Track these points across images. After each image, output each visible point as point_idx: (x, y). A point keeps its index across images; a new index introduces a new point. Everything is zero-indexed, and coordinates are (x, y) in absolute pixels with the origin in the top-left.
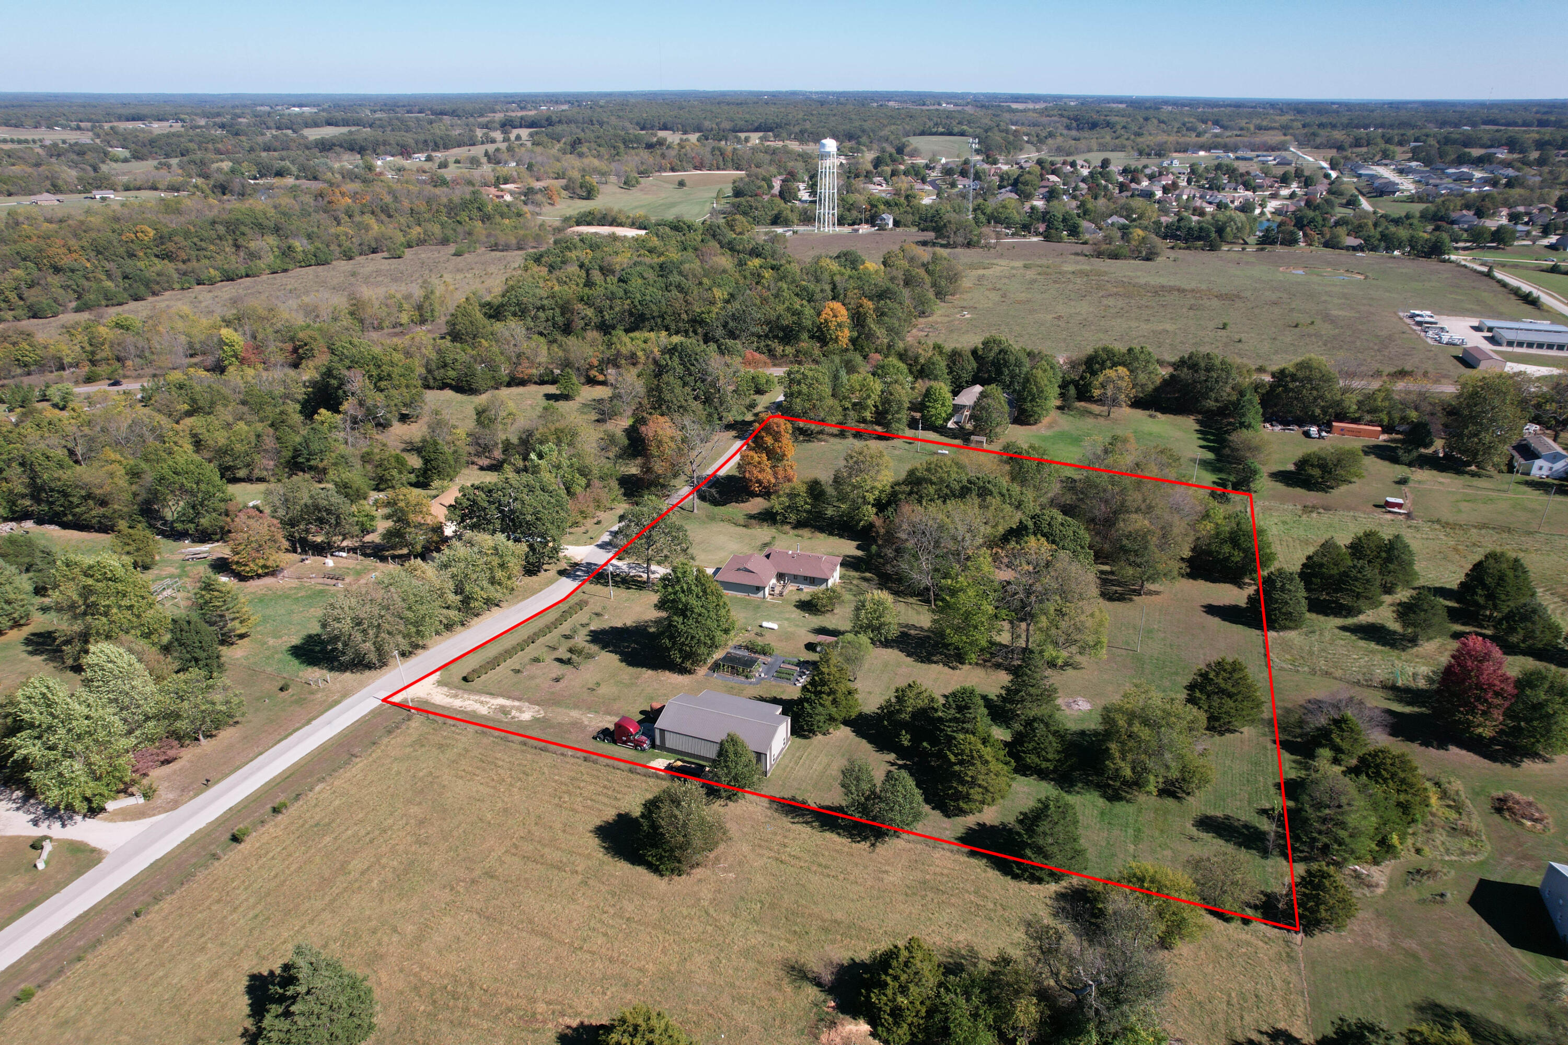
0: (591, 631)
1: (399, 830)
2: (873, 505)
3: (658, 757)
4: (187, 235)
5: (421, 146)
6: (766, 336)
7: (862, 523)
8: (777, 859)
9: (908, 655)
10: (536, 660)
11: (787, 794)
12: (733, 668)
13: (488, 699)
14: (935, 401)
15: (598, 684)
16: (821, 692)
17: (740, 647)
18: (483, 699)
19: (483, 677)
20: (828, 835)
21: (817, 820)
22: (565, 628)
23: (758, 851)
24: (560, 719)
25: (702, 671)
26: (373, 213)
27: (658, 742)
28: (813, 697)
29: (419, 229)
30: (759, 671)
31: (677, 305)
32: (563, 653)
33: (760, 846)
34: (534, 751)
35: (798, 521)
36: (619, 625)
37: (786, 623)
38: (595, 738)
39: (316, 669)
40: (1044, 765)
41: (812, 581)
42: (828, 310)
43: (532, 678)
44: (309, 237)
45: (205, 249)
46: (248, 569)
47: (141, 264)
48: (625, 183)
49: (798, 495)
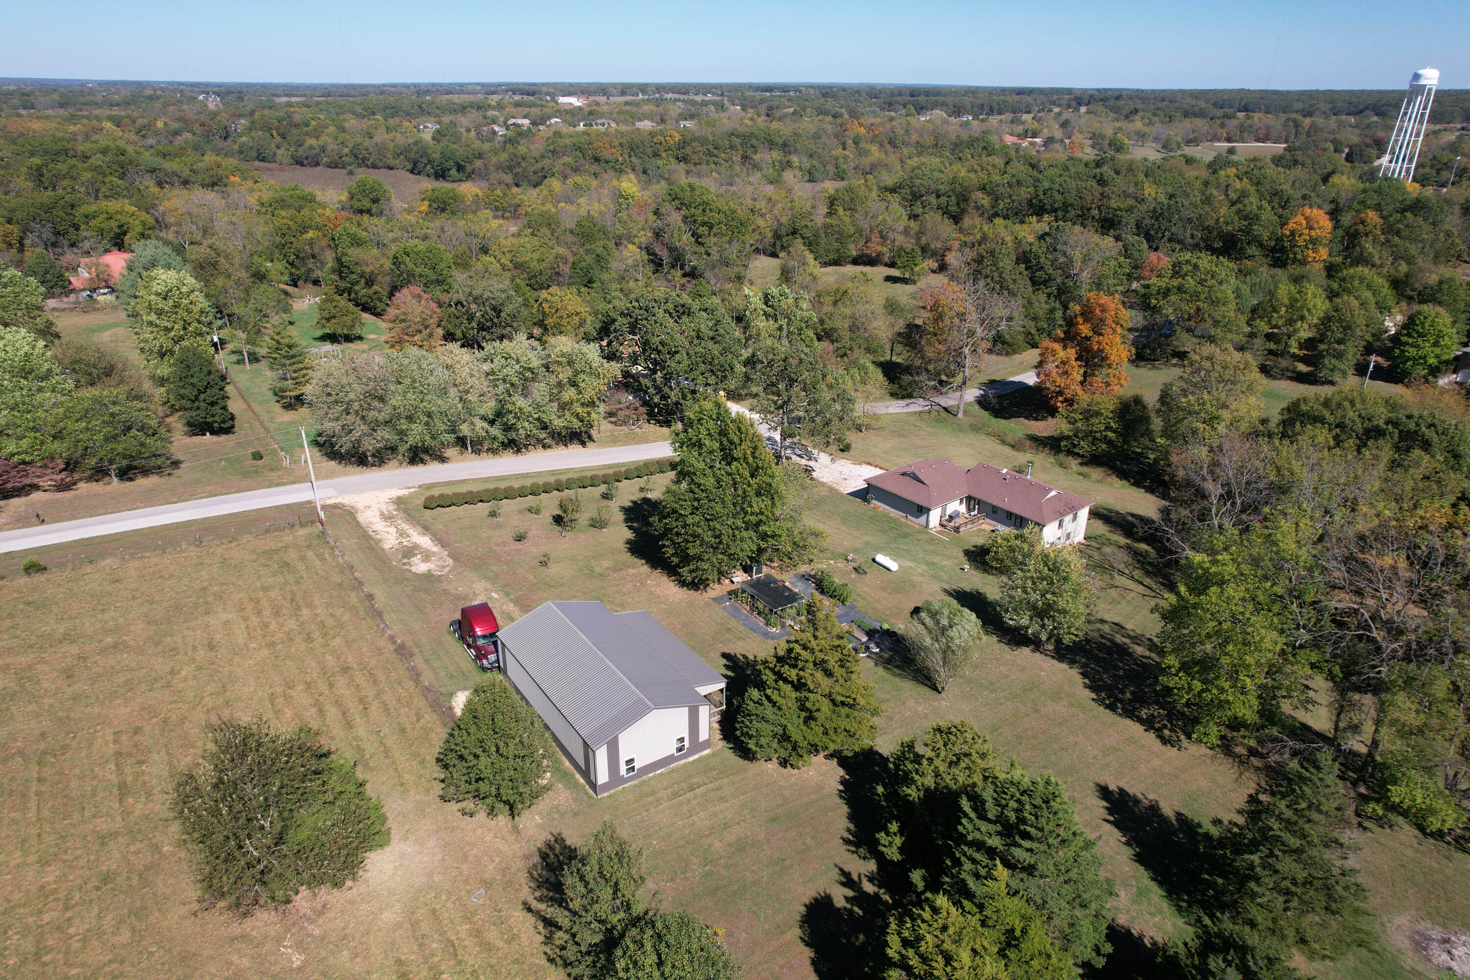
4: (705, 142)
12: (757, 599)
13: (413, 533)
17: (805, 576)
19: (448, 509)
24: (454, 586)
25: (714, 590)
37: (921, 568)
38: (450, 625)
41: (1018, 522)
43: (497, 527)
44: (811, 156)
45: (716, 156)
47: (660, 163)
48: (1164, 147)
49: (1098, 414)
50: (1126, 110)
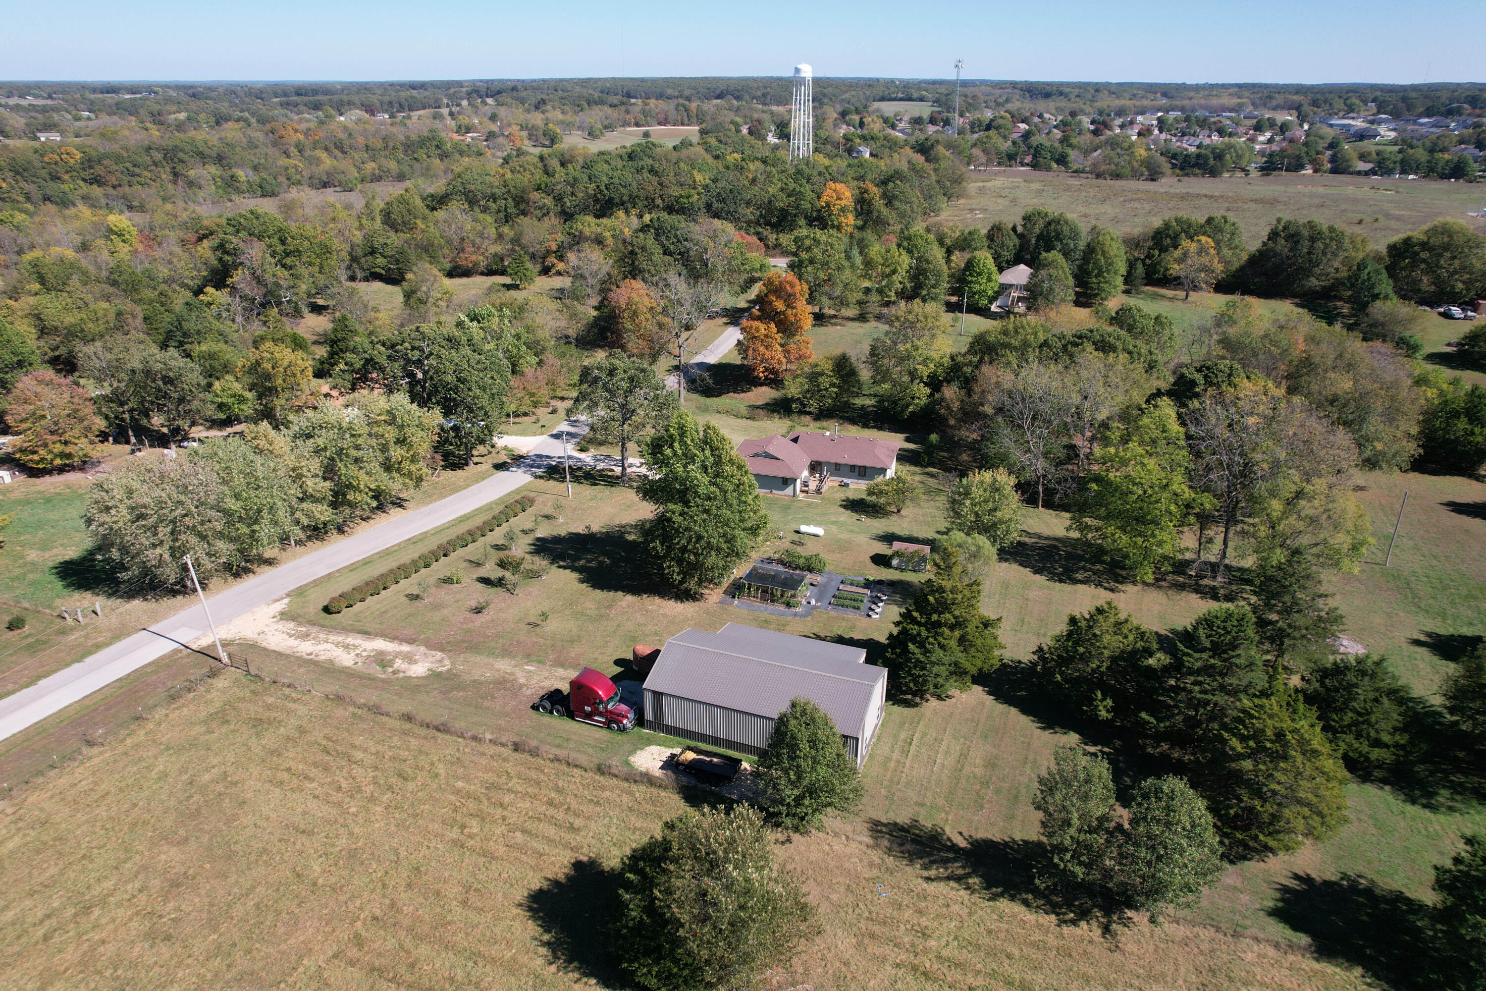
0: (538, 539)
1: (119, 905)
2: (926, 384)
3: (649, 742)
4: (118, 159)
5: (386, 107)
6: (758, 223)
7: (911, 408)
8: (915, 968)
9: (1036, 572)
10: (448, 581)
11: (903, 818)
12: (765, 591)
13: (358, 641)
14: (980, 274)
15: (544, 616)
16: (938, 624)
17: (770, 561)
18: (350, 640)
19: (358, 606)
20: (1004, 905)
21: (974, 872)
22: (497, 536)
23: (874, 949)
24: (476, 674)
25: (714, 596)
26: (326, 149)
27: (649, 715)
28: (924, 633)
29: (373, 165)
30: (805, 594)
31: (650, 188)
32: (491, 570)
33: (872, 936)
34: (423, 731)
35: (820, 410)
36: (580, 529)
37: (834, 529)
38: (535, 707)
39: (88, 595)
40: (1376, 754)
41: (862, 472)
42: (829, 192)
43: (437, 607)
44: (255, 168)
45: (139, 175)
46: (36, 457)
47: (65, 187)
48: (589, 134)
49: (821, 374)
50: (533, 101)
